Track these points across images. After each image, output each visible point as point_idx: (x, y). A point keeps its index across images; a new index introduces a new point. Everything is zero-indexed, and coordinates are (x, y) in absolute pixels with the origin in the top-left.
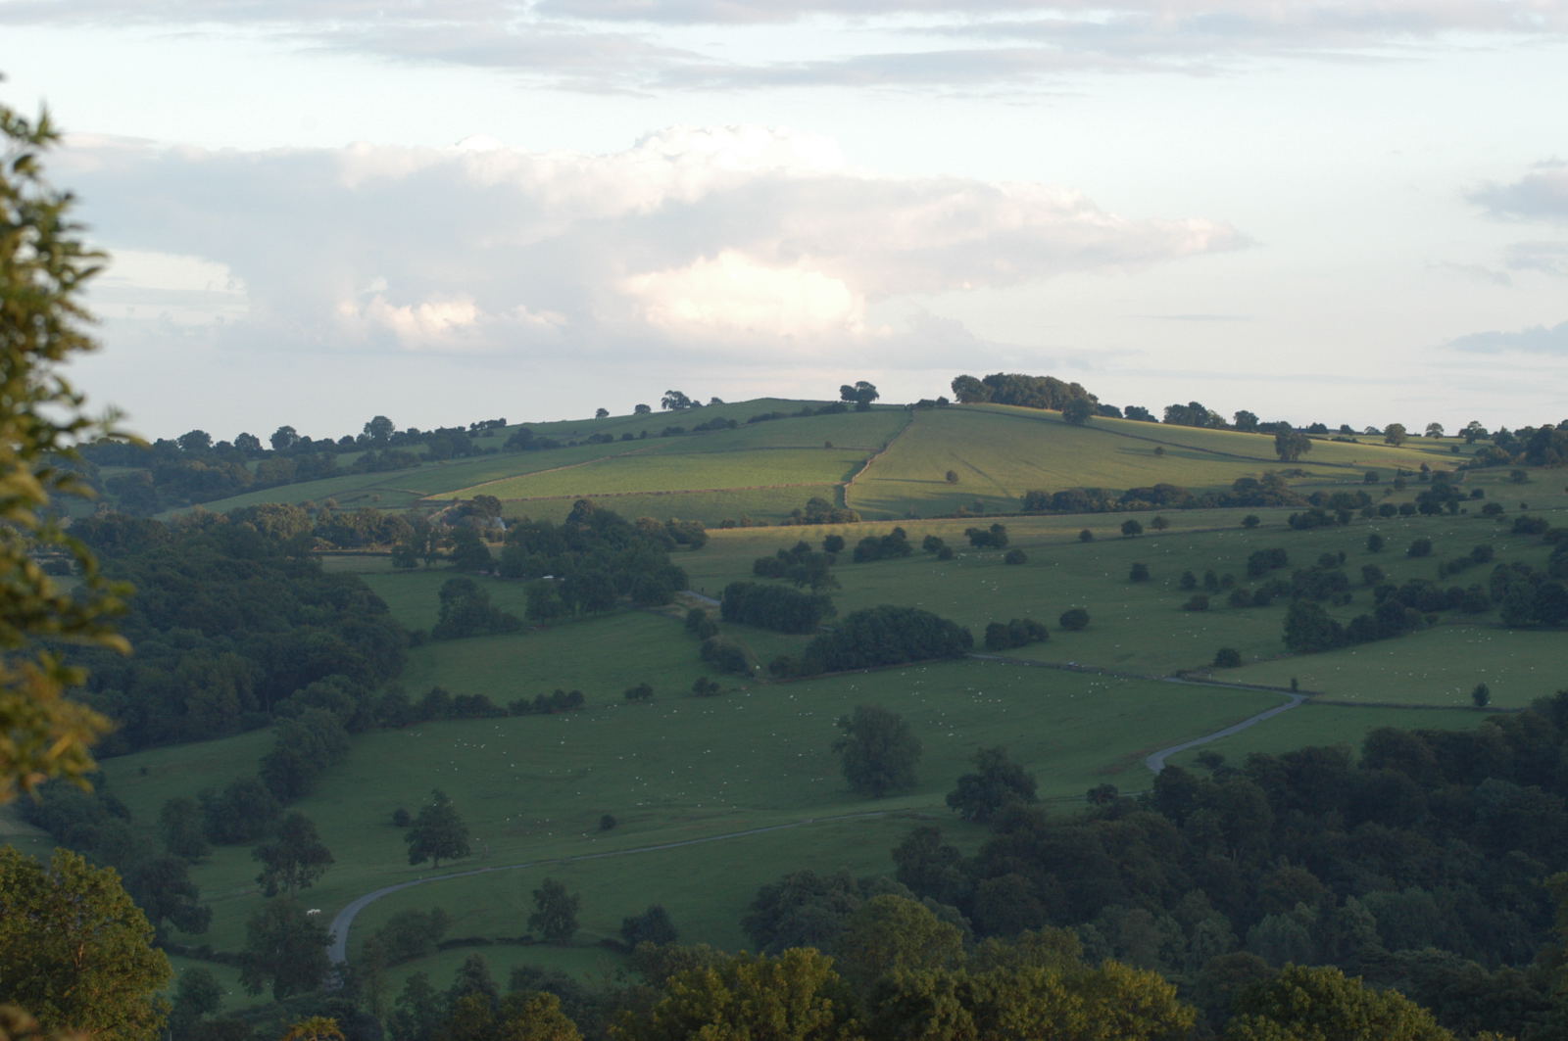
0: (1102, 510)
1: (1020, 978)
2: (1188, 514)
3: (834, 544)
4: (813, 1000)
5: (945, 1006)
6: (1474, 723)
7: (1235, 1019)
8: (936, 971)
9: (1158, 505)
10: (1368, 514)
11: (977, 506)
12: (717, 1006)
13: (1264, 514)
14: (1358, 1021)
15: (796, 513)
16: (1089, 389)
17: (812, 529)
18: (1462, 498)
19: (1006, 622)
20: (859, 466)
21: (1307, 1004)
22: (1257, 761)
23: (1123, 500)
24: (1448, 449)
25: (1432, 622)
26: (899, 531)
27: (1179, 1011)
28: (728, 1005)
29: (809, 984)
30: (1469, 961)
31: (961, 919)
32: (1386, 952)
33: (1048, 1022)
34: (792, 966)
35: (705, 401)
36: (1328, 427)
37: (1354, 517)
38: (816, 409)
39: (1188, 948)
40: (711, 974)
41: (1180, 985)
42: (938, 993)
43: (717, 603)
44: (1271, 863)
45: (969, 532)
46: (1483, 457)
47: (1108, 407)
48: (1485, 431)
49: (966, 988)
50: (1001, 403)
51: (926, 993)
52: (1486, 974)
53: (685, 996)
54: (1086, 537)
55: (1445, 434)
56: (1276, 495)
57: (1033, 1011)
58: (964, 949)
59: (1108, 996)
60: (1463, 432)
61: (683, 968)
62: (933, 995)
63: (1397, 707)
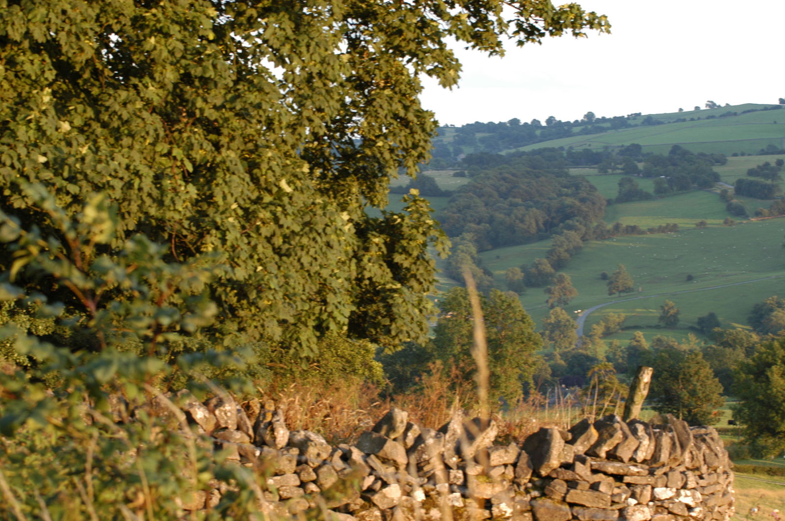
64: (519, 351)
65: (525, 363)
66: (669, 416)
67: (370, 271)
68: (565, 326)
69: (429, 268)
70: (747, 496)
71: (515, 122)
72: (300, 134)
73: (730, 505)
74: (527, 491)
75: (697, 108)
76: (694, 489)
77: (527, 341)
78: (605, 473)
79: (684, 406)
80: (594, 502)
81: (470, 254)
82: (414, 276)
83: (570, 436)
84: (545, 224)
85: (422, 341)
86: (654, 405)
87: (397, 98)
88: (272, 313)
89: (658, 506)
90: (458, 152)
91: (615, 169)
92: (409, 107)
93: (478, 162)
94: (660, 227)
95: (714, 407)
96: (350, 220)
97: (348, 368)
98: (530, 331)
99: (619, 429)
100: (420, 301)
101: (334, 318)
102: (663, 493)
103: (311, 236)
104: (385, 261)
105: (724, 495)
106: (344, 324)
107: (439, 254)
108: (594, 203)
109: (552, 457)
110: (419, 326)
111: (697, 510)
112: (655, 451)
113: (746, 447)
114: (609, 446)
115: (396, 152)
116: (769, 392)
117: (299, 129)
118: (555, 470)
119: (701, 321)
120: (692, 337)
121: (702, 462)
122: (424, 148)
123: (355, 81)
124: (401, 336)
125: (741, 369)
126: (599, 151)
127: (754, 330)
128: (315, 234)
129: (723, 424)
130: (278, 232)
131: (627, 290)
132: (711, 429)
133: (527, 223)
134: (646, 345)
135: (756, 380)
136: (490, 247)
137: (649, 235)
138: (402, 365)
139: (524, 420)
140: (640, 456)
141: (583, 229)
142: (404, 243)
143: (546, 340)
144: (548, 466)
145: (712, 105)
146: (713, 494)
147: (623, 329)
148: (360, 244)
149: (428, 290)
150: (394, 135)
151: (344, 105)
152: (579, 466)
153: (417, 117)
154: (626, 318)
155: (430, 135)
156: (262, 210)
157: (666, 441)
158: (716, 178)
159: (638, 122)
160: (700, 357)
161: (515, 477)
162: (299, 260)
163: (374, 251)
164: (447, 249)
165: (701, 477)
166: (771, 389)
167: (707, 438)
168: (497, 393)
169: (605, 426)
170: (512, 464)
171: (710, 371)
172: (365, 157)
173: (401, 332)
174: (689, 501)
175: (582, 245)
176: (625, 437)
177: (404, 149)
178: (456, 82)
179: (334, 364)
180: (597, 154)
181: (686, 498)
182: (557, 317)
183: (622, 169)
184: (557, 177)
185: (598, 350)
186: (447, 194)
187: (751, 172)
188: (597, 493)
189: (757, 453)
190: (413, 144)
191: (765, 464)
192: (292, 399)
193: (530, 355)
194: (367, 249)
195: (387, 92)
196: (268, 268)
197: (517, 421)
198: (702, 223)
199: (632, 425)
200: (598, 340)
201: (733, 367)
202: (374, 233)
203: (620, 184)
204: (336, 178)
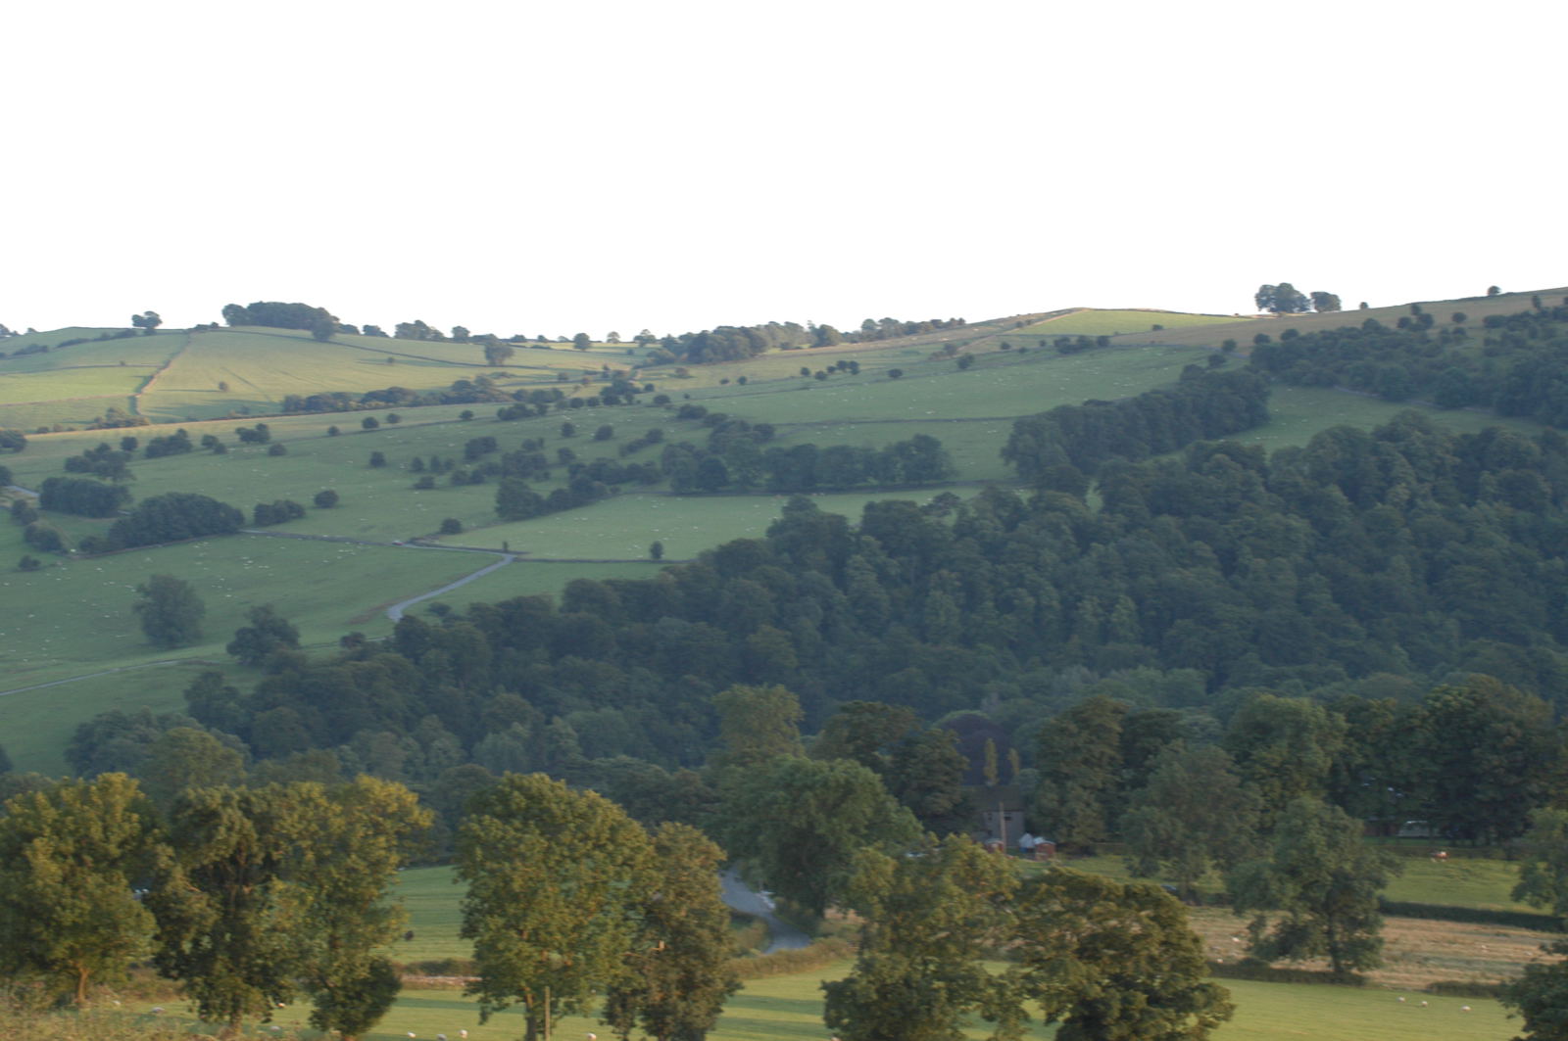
0: (345, 410)
1: (290, 791)
2: (417, 411)
3: (129, 444)
4: (123, 815)
5: (230, 816)
6: (652, 573)
7: (465, 819)
8: (221, 787)
9: (391, 404)
10: (562, 406)
11: (245, 411)
12: (45, 822)
13: (478, 409)
14: (564, 817)
15: (97, 420)
16: (332, 312)
17: (111, 432)
18: (637, 391)
19: (271, 503)
20: (148, 379)
21: (523, 805)
22: (478, 610)
23: (363, 401)
24: (624, 351)
25: (615, 492)
26: (181, 431)
27: (421, 814)
28: (56, 821)
29: (120, 802)
30: (654, 765)
31: (242, 745)
32: (587, 761)
33: (314, 827)
34: (106, 788)
35: (22, 331)
36: (527, 337)
37: (550, 409)
38: (112, 335)
39: (426, 762)
40: (41, 797)
41: (421, 792)
42: (224, 805)
43: (35, 495)
44: (490, 692)
45: (239, 431)
46: (653, 358)
47: (348, 326)
48: (653, 336)
49: (246, 801)
50: (264, 325)
51: (214, 806)
52: (667, 775)
53: (20, 815)
54: (333, 432)
55: (621, 339)
56: (485, 393)
57: (302, 818)
58: (246, 770)
59: (361, 804)
60: (637, 338)
61: (17, 793)
62: (220, 808)
63: (589, 561)
135: (6, 866)
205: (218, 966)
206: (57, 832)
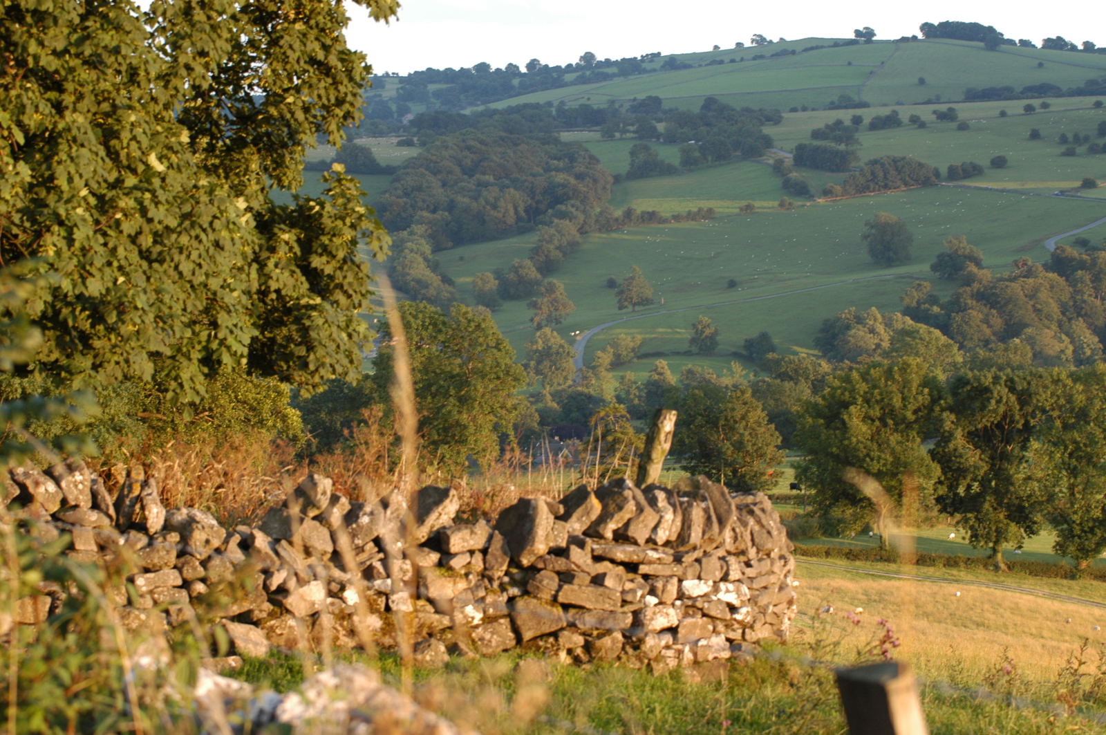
4: (917, 389)
5: (999, 392)
12: (858, 393)
29: (915, 379)
34: (904, 368)
42: (994, 383)
49: (1011, 380)
51: (987, 384)
62: (991, 385)
64: (493, 390)
65: (501, 408)
66: (701, 478)
67: (278, 280)
68: (558, 353)
69: (360, 275)
70: (818, 589)
71: (483, 67)
72: (176, 89)
73: (790, 603)
74: (503, 588)
75: (739, 45)
76: (739, 581)
77: (504, 376)
78: (613, 561)
79: (727, 464)
80: (597, 601)
81: (423, 254)
82: (340, 286)
83: (562, 510)
84: (526, 211)
85: (352, 378)
86: (684, 463)
87: (313, 34)
88: (141, 342)
89: (687, 606)
90: (403, 111)
91: (624, 131)
92: (330, 47)
93: (431, 125)
94: (689, 213)
95: (769, 464)
96: (249, 209)
97: (253, 418)
98: (508, 361)
99: (630, 498)
100: (349, 322)
101: (229, 348)
102: (694, 587)
103: (193, 233)
104: (298, 266)
105: (781, 588)
106: (242, 356)
107: (375, 255)
108: (595, 181)
109: (537, 540)
110: (347, 356)
111: (744, 610)
112: (682, 529)
113: (815, 522)
114: (618, 522)
115: (313, 112)
116: (846, 442)
117: (174, 82)
118: (541, 557)
119: (749, 344)
120: (736, 367)
121: (750, 544)
122: (352, 104)
123: (253, 12)
124: (322, 372)
125: (807, 411)
126: (602, 107)
127: (824, 356)
128: (198, 231)
129: (783, 488)
130: (146, 228)
131: (645, 302)
132: (761, 496)
133: (503, 211)
134: (672, 379)
135: (828, 426)
136: (450, 244)
137: (674, 225)
138: (329, 413)
139: (498, 488)
140: (662, 536)
141: (581, 217)
142: (325, 240)
143: (532, 374)
144: (532, 552)
145: (760, 40)
146: (765, 588)
147: (639, 358)
148: (263, 242)
149: (360, 305)
150: (311, 86)
151: (237, 46)
152: (575, 552)
153: (342, 60)
154: (644, 343)
155: (360, 86)
156: (124, 197)
157: (697, 514)
158: (768, 142)
159: (657, 65)
160: (748, 395)
161: (485, 569)
162: (176, 267)
163: (282, 252)
164: (385, 247)
165: (748, 564)
166: (849, 439)
167: (755, 509)
168: (464, 450)
169: (611, 494)
170: (480, 551)
171: (764, 414)
172: (268, 119)
173: (323, 365)
174: (732, 598)
175: (580, 240)
176: (640, 510)
177: (324, 107)
178: (393, 12)
179: (232, 412)
180: (599, 111)
181: (728, 594)
182: (546, 341)
183: (634, 132)
184: (544, 144)
185: (604, 387)
186: (389, 171)
187: (816, 134)
188: (601, 589)
189: (831, 528)
190: (337, 99)
191: (843, 543)
192: (168, 463)
193: (509, 395)
194: (273, 250)
195: (299, 26)
196: (132, 280)
197: (489, 489)
198: (749, 207)
199: (649, 492)
200: (604, 373)
201: (795, 408)
202: (282, 226)
203: (632, 153)
204: (229, 150)
205: (986, 506)
206: (867, 401)
